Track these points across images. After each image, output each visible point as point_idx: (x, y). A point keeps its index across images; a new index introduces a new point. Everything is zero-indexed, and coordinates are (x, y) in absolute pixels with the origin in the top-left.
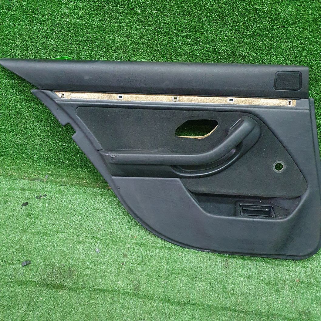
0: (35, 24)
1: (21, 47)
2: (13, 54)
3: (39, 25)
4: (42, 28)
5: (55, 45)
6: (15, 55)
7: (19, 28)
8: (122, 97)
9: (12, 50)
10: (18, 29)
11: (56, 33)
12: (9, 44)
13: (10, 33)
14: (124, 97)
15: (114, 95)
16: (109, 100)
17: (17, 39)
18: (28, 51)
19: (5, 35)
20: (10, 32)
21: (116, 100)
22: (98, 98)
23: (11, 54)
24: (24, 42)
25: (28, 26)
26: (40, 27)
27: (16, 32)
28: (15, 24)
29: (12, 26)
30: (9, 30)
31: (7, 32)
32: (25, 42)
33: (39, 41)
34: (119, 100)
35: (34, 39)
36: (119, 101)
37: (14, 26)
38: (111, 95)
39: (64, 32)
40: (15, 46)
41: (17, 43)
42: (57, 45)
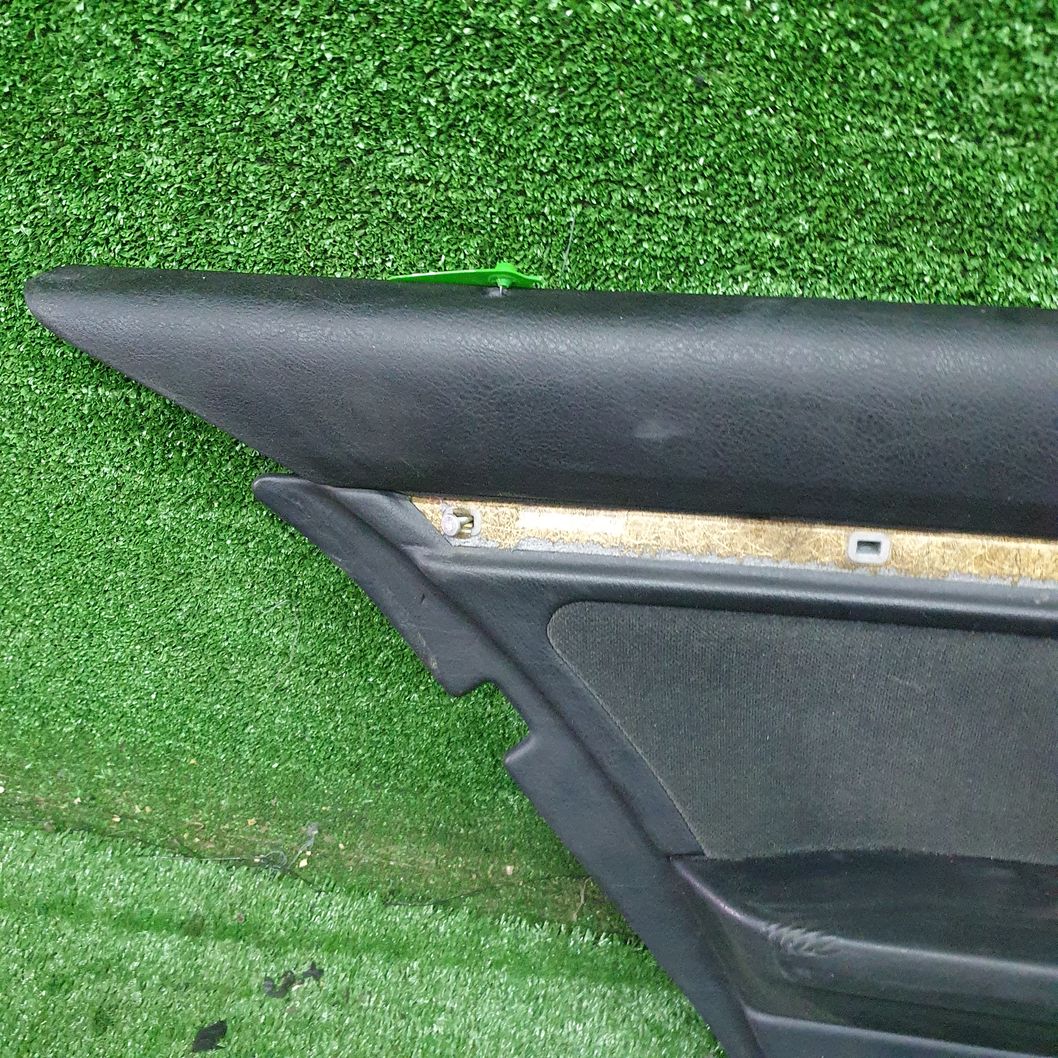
0: (293, 29)
1: (180, 191)
2: (127, 235)
3: (320, 40)
4: (340, 60)
5: (424, 182)
6: (141, 242)
7: (167, 62)
8: (885, 548)
9: (116, 209)
10: (161, 69)
11: (447, 100)
12: (97, 170)
13: (101, 94)
14: (893, 547)
15: (824, 532)
16: (784, 564)
17: (149, 138)
18: (226, 217)
19: (69, 109)
20: (99, 92)
21: (836, 563)
22: (709, 549)
23: (109, 235)
24: (198, 162)
25: (238, 43)
26: (329, 56)
27: (144, 88)
28: (135, 34)
29: (117, 48)
30: (97, 76)
31: (82, 88)
32: (208, 161)
33: (308, 153)
34: (858, 565)
35: (275, 135)
36: (858, 571)
37: (128, 46)
38: (805, 529)
39: (508, 96)
40: (141, 187)
41: (155, 162)
42: (438, 183)
